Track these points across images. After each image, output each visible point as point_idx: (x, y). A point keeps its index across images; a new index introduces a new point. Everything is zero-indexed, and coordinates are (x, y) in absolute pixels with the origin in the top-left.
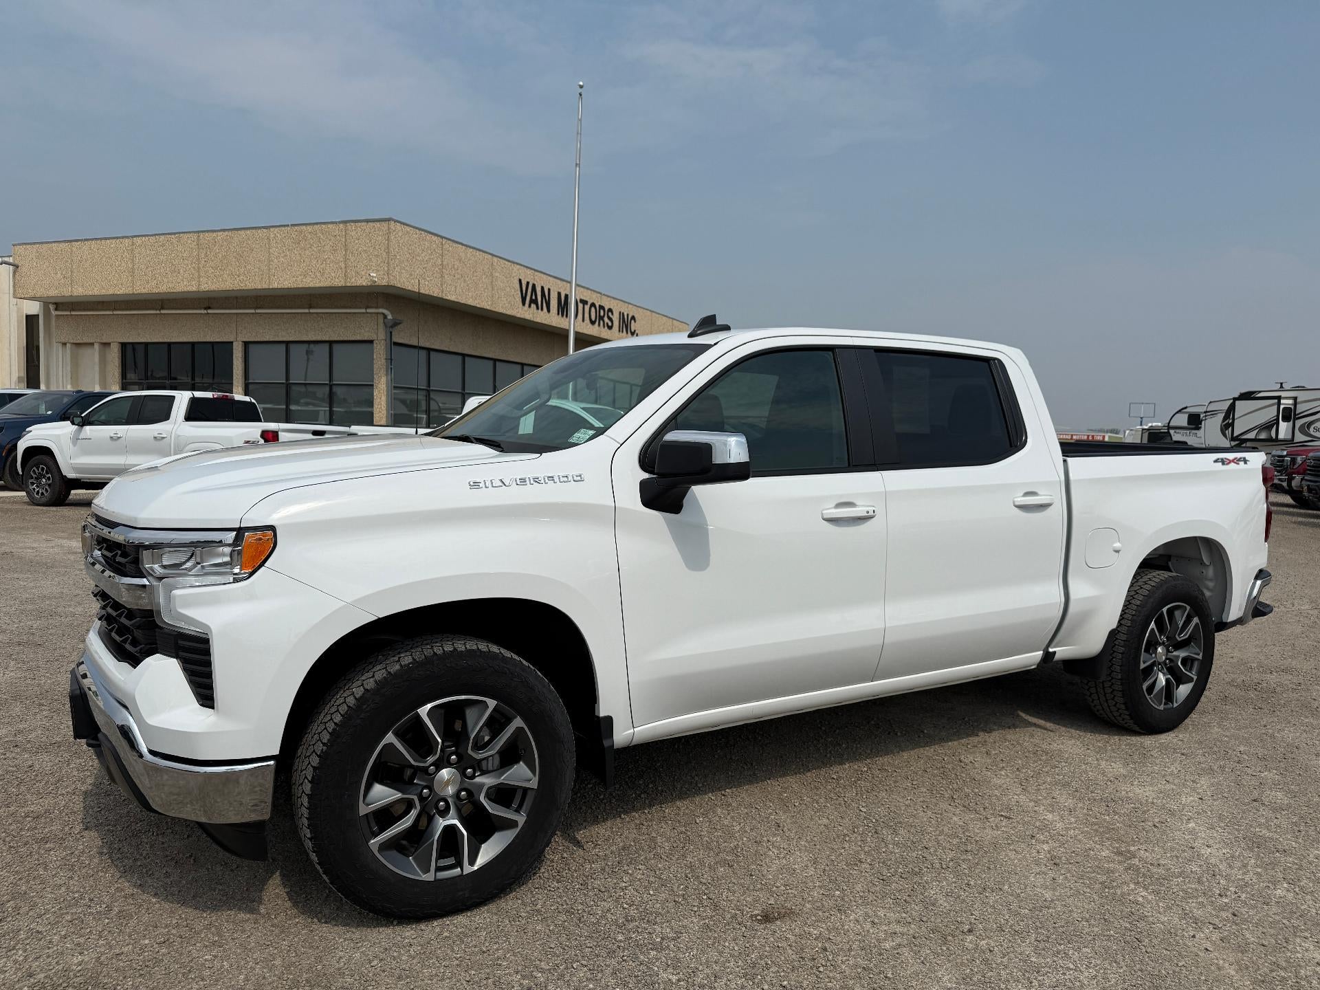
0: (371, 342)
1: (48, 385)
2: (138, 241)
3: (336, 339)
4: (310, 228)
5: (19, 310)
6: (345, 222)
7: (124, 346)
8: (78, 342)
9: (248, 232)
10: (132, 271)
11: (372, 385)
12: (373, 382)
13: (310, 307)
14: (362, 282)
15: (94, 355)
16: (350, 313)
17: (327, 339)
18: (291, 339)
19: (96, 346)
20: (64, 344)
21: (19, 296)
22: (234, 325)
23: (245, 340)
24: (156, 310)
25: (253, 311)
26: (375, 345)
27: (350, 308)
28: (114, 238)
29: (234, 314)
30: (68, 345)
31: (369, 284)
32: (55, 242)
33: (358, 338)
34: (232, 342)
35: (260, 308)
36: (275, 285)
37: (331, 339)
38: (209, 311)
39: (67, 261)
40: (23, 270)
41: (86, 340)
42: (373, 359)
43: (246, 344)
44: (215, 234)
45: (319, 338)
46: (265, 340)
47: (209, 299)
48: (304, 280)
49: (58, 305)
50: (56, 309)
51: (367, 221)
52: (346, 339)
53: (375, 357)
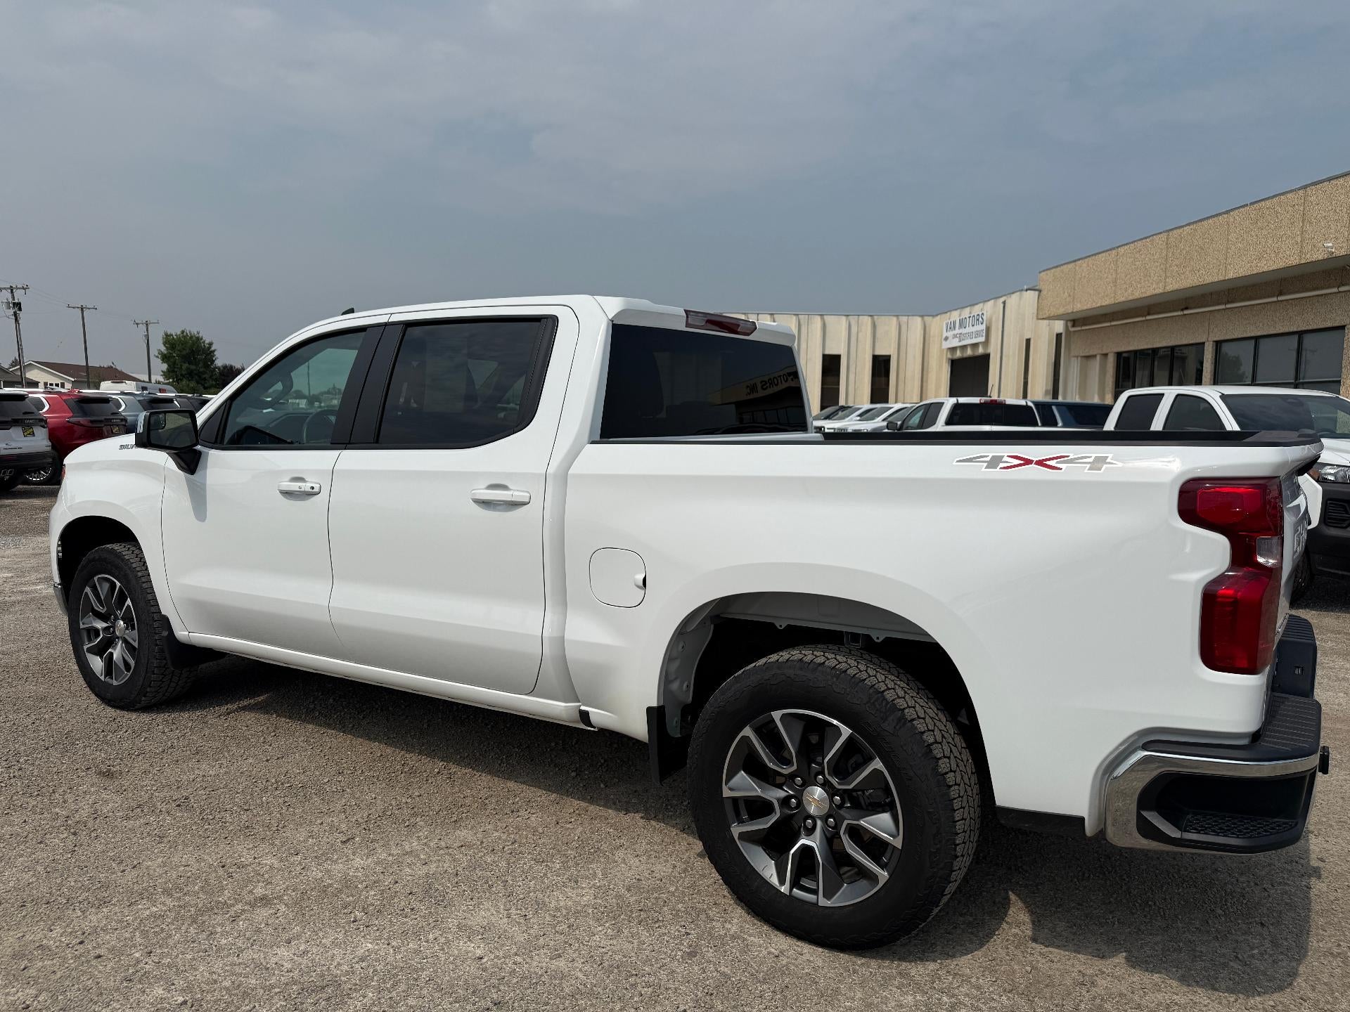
0: (1343, 327)
1: (1064, 397)
2: (1121, 250)
3: (1304, 329)
4: (1268, 203)
5: (1051, 330)
6: (1305, 187)
7: (1119, 355)
8: (1087, 354)
9: (1210, 221)
10: (1115, 281)
11: (1340, 381)
12: (1341, 377)
13: (1281, 294)
14: (1319, 256)
15: (1096, 365)
16: (1322, 295)
17: (1295, 330)
18: (1259, 334)
19: (1098, 357)
20: (1077, 357)
21: (1039, 317)
22: (1207, 324)
23: (1215, 339)
24: (1143, 317)
25: (1223, 307)
26: (1346, 331)
27: (1322, 288)
28: (1103, 252)
29: (1208, 312)
30: (1079, 358)
31: (1326, 256)
32: (1065, 264)
33: (1329, 324)
34: (1204, 343)
35: (1232, 302)
36: (1231, 275)
37: (1299, 329)
38: (1186, 312)
39: (1072, 281)
40: (1044, 293)
41: (1091, 353)
42: (1343, 348)
43: (1218, 344)
44: (1181, 230)
45: (1286, 330)
46: (1234, 337)
47: (1186, 299)
48: (1259, 265)
49: (1075, 322)
50: (1073, 326)
51: (1329, 179)
52: (1315, 327)
53: (1345, 346)
